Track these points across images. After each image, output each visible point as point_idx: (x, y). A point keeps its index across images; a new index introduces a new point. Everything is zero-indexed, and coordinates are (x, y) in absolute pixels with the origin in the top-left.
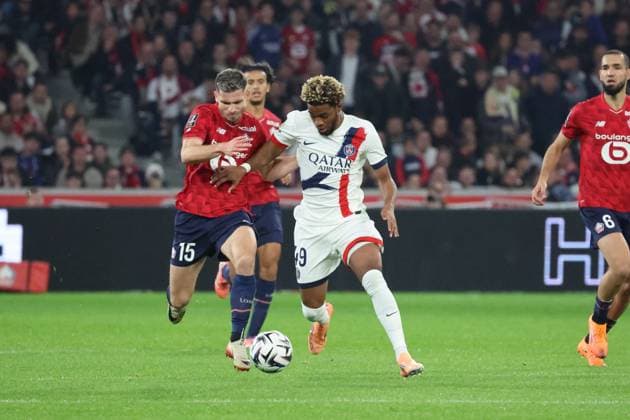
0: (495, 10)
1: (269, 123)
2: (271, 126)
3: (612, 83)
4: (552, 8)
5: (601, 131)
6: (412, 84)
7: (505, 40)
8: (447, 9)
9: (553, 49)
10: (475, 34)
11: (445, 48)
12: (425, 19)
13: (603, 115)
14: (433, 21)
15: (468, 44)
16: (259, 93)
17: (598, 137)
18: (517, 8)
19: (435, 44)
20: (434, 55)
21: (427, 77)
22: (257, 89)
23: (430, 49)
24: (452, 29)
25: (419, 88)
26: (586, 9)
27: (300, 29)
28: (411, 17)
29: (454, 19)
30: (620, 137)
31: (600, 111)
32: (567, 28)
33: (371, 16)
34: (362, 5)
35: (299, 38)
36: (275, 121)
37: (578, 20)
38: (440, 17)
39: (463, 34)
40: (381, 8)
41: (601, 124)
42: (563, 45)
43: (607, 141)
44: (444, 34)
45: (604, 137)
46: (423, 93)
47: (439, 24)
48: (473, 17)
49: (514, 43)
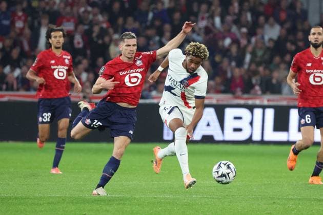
0: (117, 6)
1: (64, 57)
2: (65, 59)
3: (317, 42)
4: (144, 5)
5: (309, 68)
6: (76, 41)
7: (120, 21)
8: (93, 5)
9: (144, 25)
10: (106, 18)
11: (92, 24)
12: (82, 9)
13: (310, 60)
14: (86, 11)
15: (103, 22)
16: (59, 43)
17: (308, 71)
18: (127, 5)
19: (87, 22)
20: (86, 27)
21: (83, 38)
22: (59, 40)
23: (84, 24)
24: (95, 15)
25: (79, 43)
26: (159, 6)
27: (20, 14)
28: (75, 9)
29: (96, 10)
30: (319, 71)
31: (309, 58)
32: (151, 15)
33: (56, 7)
34: (51, 2)
35: (20, 18)
36: (67, 55)
37: (155, 11)
38: (89, 9)
39: (100, 18)
40: (60, 4)
41: (309, 65)
42: (148, 23)
43: (312, 73)
44: (91, 17)
45: (311, 71)
46: (81, 46)
47: (89, 13)
48: (105, 9)
49: (125, 22)
